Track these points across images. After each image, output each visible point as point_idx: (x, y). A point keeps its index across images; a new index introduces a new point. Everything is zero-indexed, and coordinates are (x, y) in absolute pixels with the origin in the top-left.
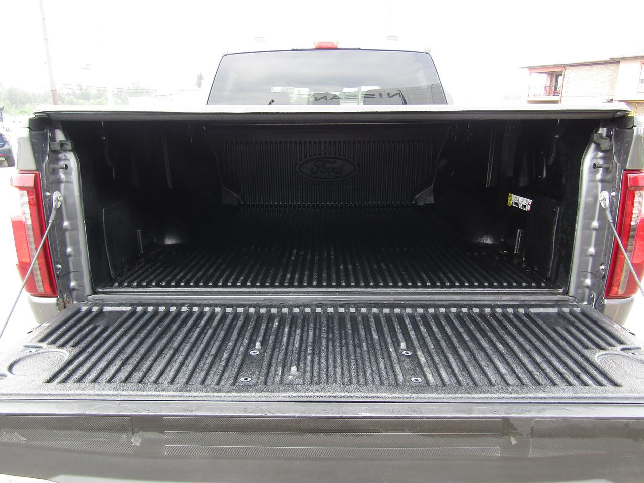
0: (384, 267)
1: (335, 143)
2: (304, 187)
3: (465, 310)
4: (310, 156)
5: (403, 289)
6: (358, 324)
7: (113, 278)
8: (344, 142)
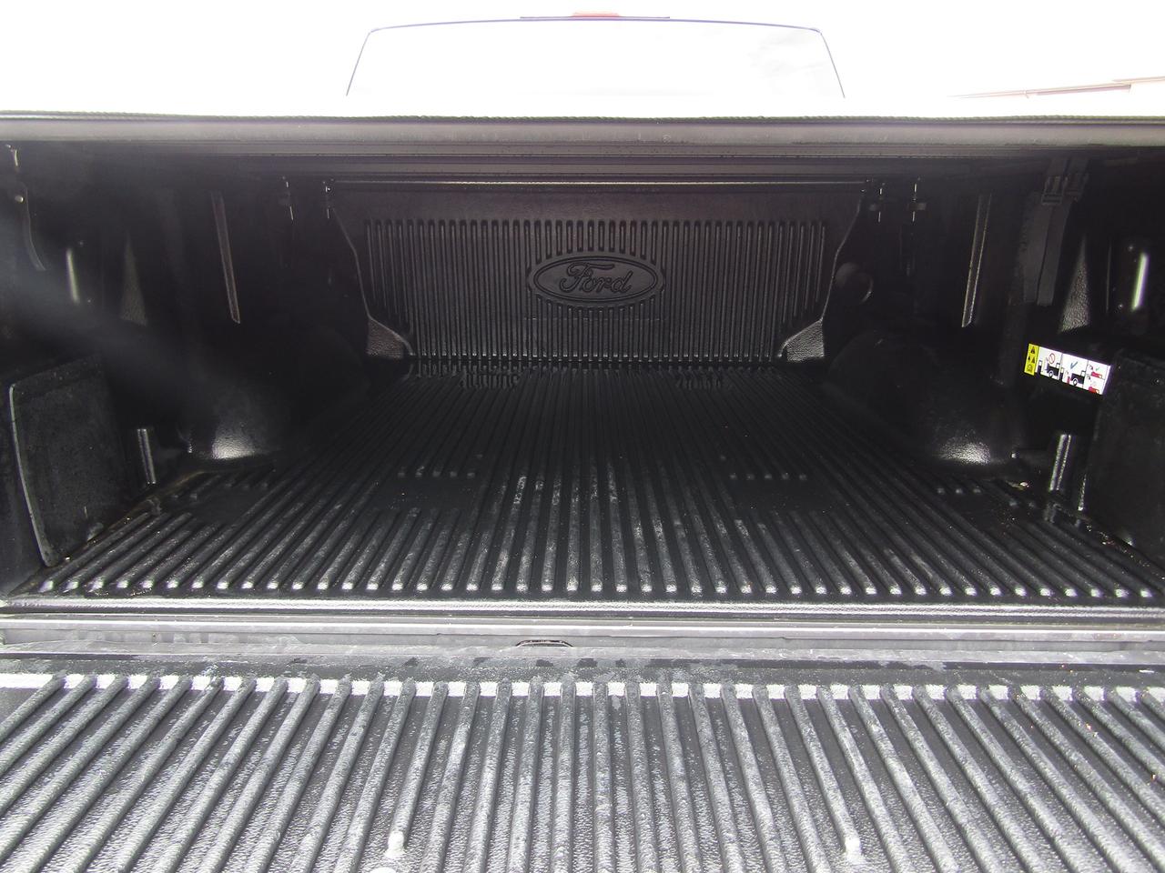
0: (745, 532)
1: (612, 224)
2: (545, 319)
3: (1000, 692)
4: (559, 253)
5: (806, 606)
6: (704, 750)
7: (48, 564)
8: (634, 224)
